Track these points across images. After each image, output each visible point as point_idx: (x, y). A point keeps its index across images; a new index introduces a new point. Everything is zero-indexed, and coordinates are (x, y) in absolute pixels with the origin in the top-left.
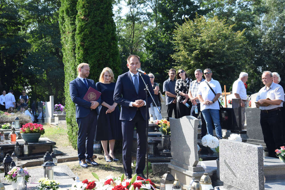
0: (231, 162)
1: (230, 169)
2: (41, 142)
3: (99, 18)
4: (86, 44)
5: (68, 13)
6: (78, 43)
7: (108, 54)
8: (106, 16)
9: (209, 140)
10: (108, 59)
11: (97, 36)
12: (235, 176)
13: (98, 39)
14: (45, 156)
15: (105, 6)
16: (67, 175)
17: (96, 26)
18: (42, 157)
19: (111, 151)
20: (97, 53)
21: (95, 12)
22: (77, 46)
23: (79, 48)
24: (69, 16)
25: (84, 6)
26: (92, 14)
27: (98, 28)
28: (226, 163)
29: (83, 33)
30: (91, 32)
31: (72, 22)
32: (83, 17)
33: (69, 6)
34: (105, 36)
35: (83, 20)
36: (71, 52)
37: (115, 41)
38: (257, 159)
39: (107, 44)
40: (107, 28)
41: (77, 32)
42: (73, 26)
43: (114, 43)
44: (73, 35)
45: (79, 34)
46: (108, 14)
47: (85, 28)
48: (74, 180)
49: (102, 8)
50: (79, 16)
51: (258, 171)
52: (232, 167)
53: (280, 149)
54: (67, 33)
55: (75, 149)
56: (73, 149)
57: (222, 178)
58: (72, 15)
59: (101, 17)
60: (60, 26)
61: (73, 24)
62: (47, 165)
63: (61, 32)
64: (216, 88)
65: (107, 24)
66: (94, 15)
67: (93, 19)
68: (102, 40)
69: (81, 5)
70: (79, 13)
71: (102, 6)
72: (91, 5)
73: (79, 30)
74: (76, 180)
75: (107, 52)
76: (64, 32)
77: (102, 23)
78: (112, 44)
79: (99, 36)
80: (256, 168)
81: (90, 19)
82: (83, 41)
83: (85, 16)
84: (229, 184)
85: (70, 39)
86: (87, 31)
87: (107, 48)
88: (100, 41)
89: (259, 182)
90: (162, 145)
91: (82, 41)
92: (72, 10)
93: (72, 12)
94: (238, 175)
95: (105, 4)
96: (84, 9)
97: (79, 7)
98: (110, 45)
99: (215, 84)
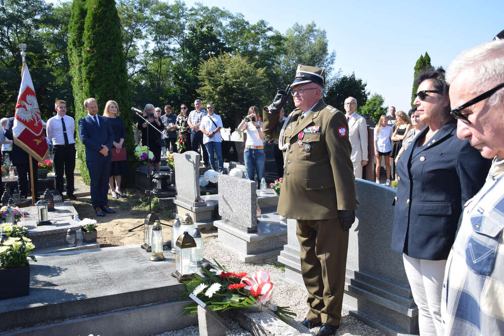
0: (228, 197)
1: (227, 204)
2: (48, 177)
3: (106, 50)
4: (92, 76)
5: (74, 45)
6: (84, 75)
7: (116, 88)
8: (114, 47)
9: (212, 175)
10: (116, 92)
11: (103, 69)
12: (232, 211)
13: (105, 71)
14: (45, 194)
15: (112, 37)
16: (70, 212)
17: (103, 58)
18: (43, 194)
19: (117, 188)
20: (104, 85)
21: (102, 44)
22: (83, 79)
23: (85, 81)
24: (76, 48)
25: (89, 37)
26: (98, 45)
27: (104, 60)
28: (224, 198)
29: (89, 65)
30: (96, 64)
31: (79, 54)
32: (88, 49)
33: (76, 37)
34: (112, 68)
35: (88, 51)
36: (79, 84)
37: (123, 74)
38: (250, 194)
39: (115, 77)
40: (114, 60)
41: (83, 64)
42: (80, 58)
43: (122, 76)
44: (80, 67)
45: (85, 66)
46: (115, 46)
47: (91, 60)
48: (73, 218)
49: (109, 40)
50: (84, 48)
51: (250, 206)
52: (229, 202)
53: (274, 182)
54: (75, 65)
55: (86, 184)
56: (84, 184)
57: (220, 213)
58: (79, 47)
59: (107, 49)
60: (69, 58)
61: (80, 56)
62: (40, 204)
63: (70, 64)
64: (218, 122)
65: (115, 56)
66: (99, 47)
67: (99, 50)
68: (109, 72)
69: (87, 36)
70: (85, 45)
71: (108, 38)
72: (97, 36)
73: (84, 62)
74: (74, 219)
75: (115, 85)
76: (73, 64)
77: (109, 55)
78: (120, 77)
79: (106, 68)
80: (249, 202)
81: (95, 51)
82: (89, 73)
83: (90, 48)
84: (226, 218)
85: (77, 72)
86: (92, 64)
87: (115, 80)
88: (106, 74)
89: (252, 216)
90: (171, 180)
91: (87, 74)
92: (79, 42)
93: (78, 43)
94: (234, 210)
95: (112, 35)
96: (89, 40)
97: (85, 39)
98: (118, 78)
99: (217, 119)
